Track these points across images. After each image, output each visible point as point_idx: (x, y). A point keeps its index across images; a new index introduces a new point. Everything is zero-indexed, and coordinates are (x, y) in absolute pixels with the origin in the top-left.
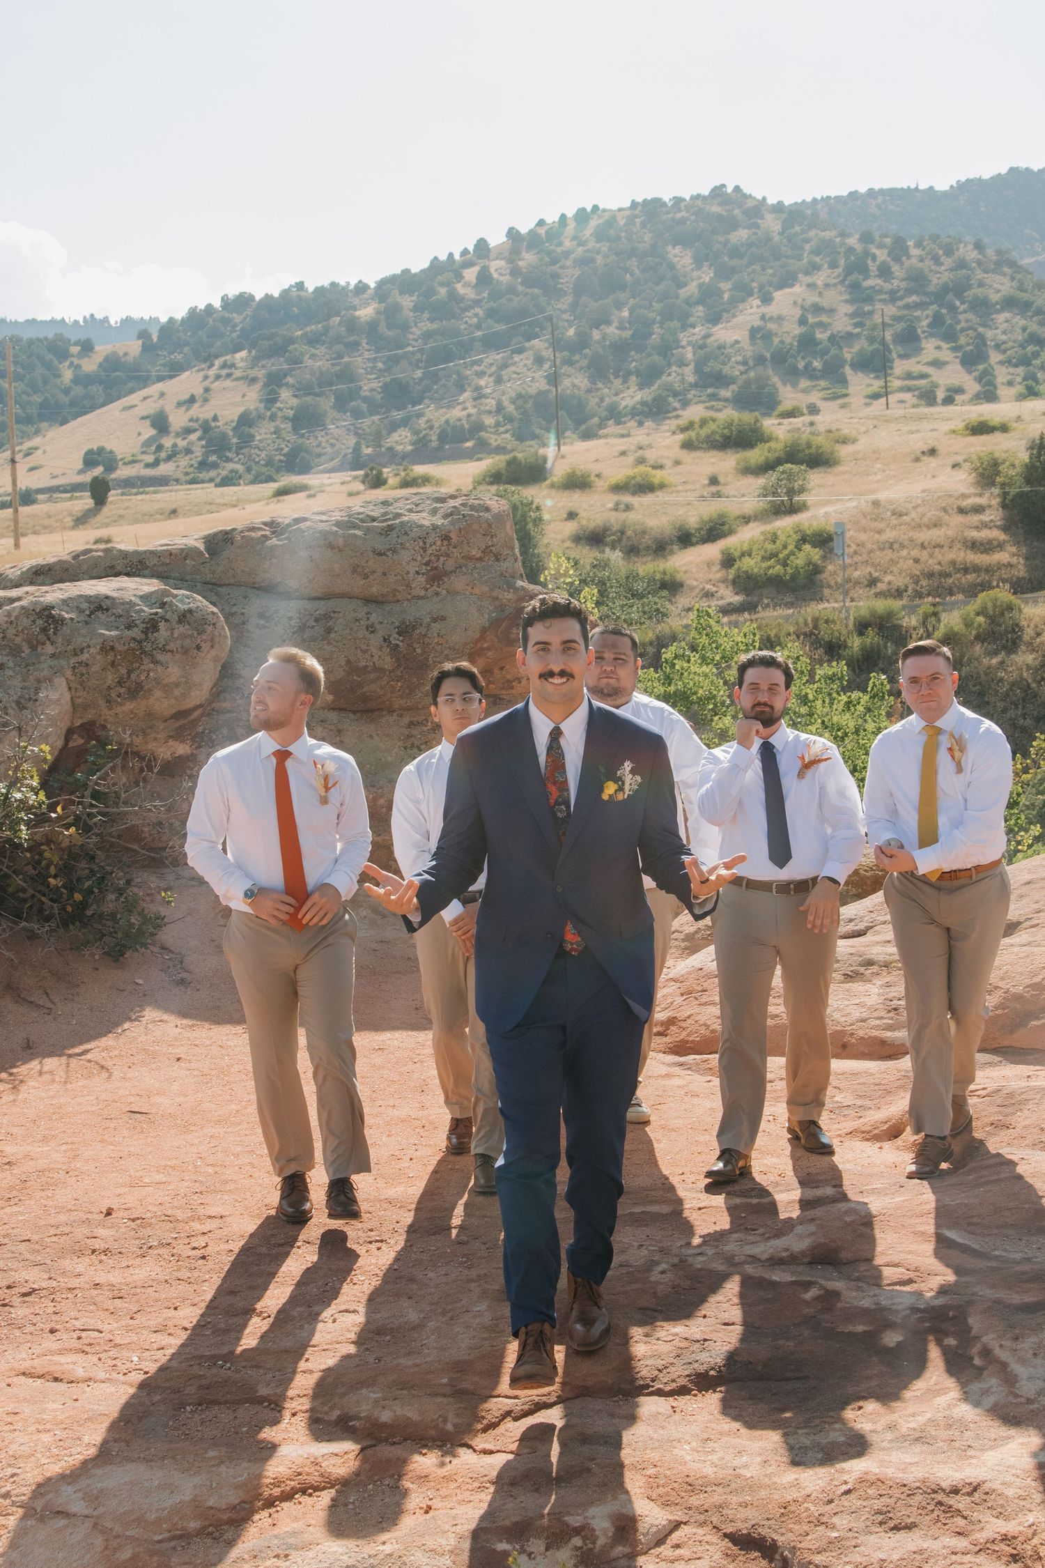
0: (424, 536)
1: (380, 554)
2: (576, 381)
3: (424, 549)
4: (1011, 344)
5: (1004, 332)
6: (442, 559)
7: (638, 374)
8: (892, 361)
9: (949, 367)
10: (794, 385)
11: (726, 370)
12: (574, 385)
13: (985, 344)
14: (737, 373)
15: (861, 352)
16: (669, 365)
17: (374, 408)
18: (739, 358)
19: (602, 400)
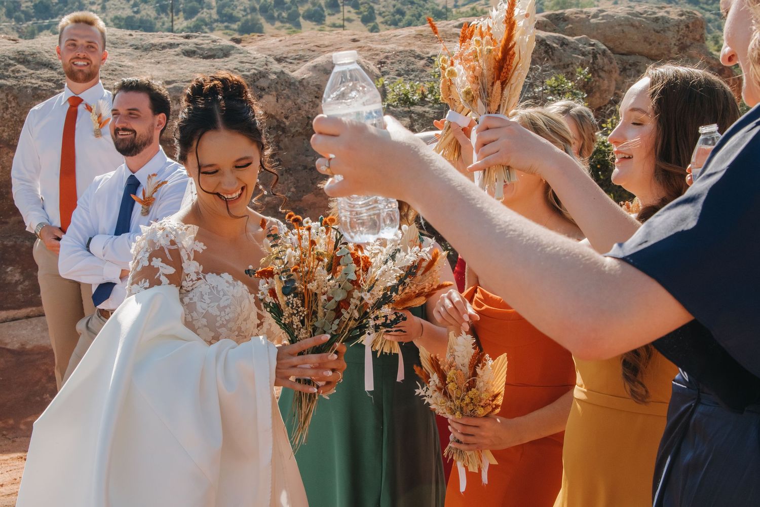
0: (678, 24)
1: (658, 32)
2: (149, 13)
3: (678, 31)
4: (387, 13)
5: (384, 7)
6: (685, 38)
7: (185, 11)
8: (325, 17)
9: (355, 23)
10: (273, 25)
11: (235, 13)
12: (148, 15)
13: (374, 12)
14: (241, 16)
15: (308, 11)
16: (202, 8)
17: (28, 17)
18: (242, 8)
19: (163, 24)
